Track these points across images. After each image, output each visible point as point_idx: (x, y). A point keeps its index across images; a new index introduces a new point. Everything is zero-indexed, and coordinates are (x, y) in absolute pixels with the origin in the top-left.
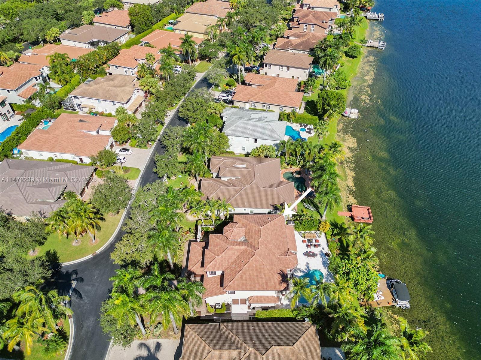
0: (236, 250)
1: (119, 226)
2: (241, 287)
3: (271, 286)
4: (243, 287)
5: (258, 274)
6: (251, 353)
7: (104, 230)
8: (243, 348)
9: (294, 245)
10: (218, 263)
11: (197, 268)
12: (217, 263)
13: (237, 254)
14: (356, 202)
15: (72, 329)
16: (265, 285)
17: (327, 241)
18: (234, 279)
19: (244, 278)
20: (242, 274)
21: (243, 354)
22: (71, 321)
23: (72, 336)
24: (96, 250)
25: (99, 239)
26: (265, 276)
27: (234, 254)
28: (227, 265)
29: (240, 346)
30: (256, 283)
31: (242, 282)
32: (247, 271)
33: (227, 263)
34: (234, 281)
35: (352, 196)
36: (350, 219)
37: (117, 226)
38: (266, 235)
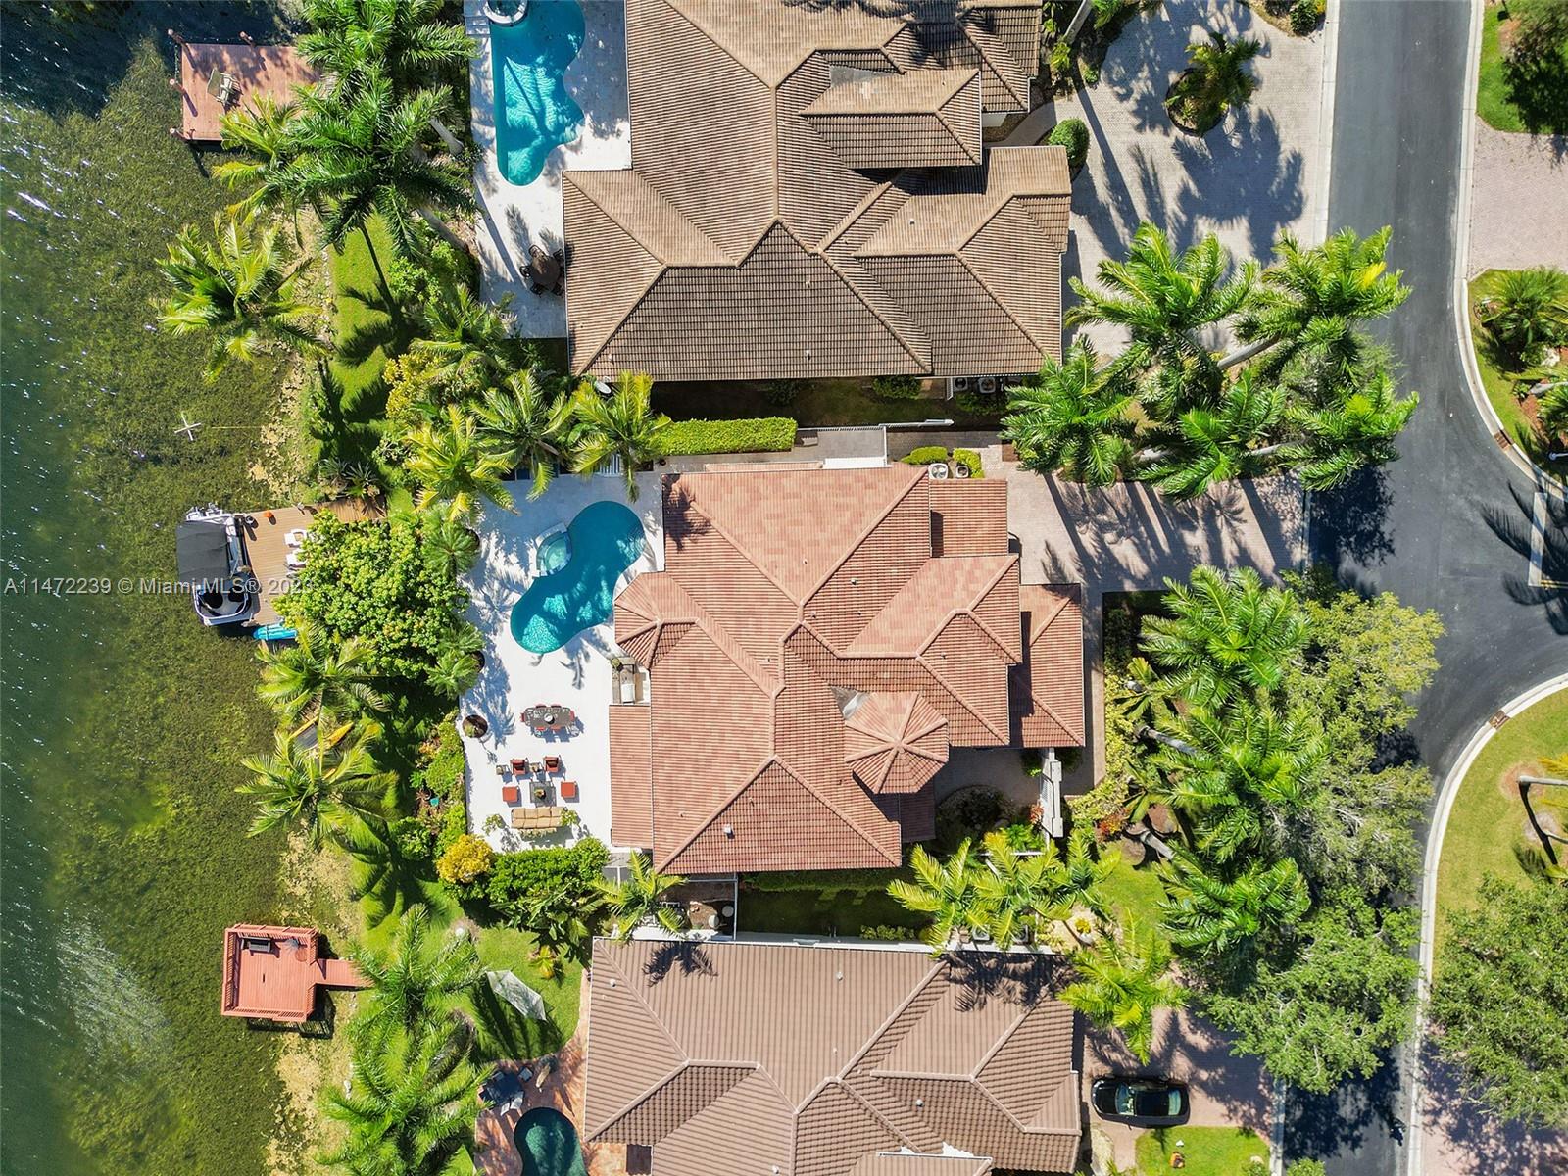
0: (885, 640)
1: (1434, 876)
2: (858, 480)
3: (737, 489)
4: (850, 480)
5: (790, 529)
6: (816, 241)
7: (1496, 850)
8: (845, 260)
9: (619, 743)
10: (959, 586)
11: (1043, 608)
12: (965, 588)
13: (880, 624)
14: (284, 1059)
15: (1478, 392)
16: (762, 489)
17: (465, 799)
18: (888, 508)
19: (848, 514)
20: (856, 528)
21: (844, 239)
22: (1494, 424)
23: (1471, 367)
24: (1495, 738)
25: (1500, 798)
26: (760, 524)
27: (894, 626)
28: (921, 581)
29: (858, 269)
30: (796, 496)
31: (854, 500)
32: (833, 542)
33: (920, 589)
34: (887, 500)
35: (294, 1104)
36: (336, 945)
37: (1439, 872)
38: (747, 723)
